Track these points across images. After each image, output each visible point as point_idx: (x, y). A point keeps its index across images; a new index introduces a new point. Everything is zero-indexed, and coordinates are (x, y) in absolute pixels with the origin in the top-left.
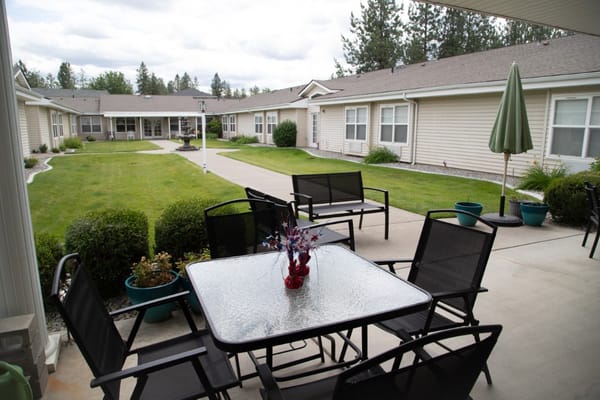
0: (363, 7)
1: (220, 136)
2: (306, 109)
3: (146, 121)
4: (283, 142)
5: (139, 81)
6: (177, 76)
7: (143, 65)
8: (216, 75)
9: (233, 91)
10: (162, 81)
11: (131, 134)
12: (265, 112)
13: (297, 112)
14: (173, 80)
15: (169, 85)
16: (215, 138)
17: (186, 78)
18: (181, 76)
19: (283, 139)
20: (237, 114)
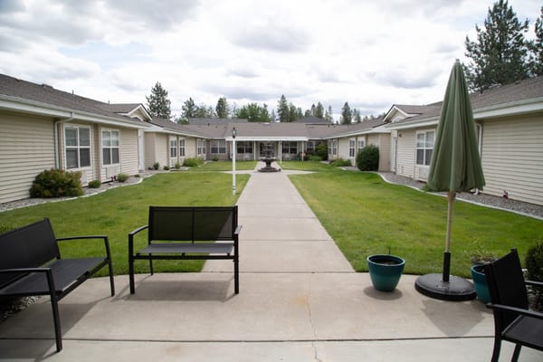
0: (479, 30)
1: (326, 159)
2: (390, 134)
3: (261, 145)
4: (364, 166)
5: (279, 111)
6: (313, 106)
7: (283, 97)
8: (346, 104)
9: (362, 117)
10: (300, 109)
11: (247, 156)
12: (357, 136)
13: (380, 137)
14: (310, 109)
15: (306, 113)
16: (319, 160)
17: (320, 107)
18: (316, 105)
19: (364, 163)
20: (338, 139)
